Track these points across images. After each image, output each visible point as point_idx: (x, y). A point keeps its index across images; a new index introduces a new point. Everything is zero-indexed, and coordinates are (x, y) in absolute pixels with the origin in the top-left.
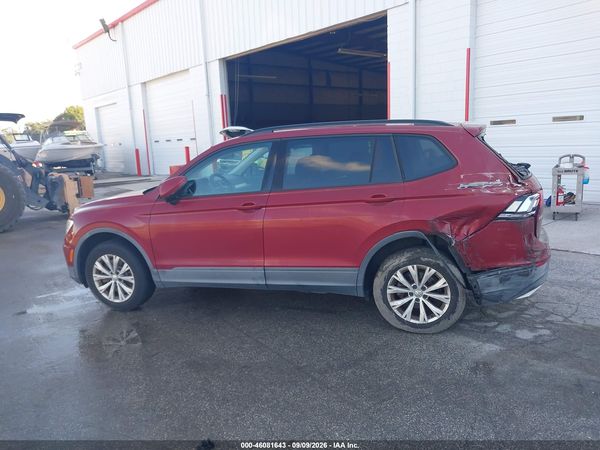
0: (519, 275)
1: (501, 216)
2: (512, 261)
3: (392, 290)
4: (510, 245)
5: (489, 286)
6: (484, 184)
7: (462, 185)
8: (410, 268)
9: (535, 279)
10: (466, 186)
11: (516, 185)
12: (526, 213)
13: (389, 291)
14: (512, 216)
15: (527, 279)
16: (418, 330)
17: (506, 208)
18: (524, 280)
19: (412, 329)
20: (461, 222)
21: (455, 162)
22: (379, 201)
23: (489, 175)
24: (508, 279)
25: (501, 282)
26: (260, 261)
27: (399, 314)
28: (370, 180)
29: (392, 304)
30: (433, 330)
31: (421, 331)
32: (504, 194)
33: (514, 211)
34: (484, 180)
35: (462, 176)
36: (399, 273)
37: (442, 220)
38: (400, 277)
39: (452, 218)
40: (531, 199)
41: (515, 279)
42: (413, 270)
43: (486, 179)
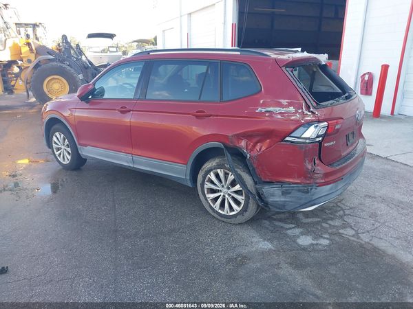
0: (299, 191)
1: (287, 139)
2: (294, 178)
3: (208, 185)
4: (292, 165)
5: (273, 195)
6: (278, 109)
7: (260, 109)
8: (219, 170)
9: (314, 198)
10: (264, 110)
11: (306, 112)
12: (309, 139)
13: (206, 186)
14: (297, 140)
15: (306, 195)
16: (222, 219)
17: (292, 133)
18: (304, 196)
19: (219, 217)
20: (255, 140)
21: (259, 88)
22: (200, 115)
23: (284, 102)
24: (290, 193)
25: (283, 194)
26: (130, 150)
27: (212, 205)
28: (200, 98)
29: (208, 196)
30: (232, 221)
31: (225, 220)
32: (292, 120)
33: (299, 136)
34: (279, 107)
35: (261, 101)
36: (212, 173)
37: (240, 137)
38: (212, 176)
39: (248, 136)
40: (316, 127)
41: (296, 194)
42: (221, 172)
43: (280, 105)
